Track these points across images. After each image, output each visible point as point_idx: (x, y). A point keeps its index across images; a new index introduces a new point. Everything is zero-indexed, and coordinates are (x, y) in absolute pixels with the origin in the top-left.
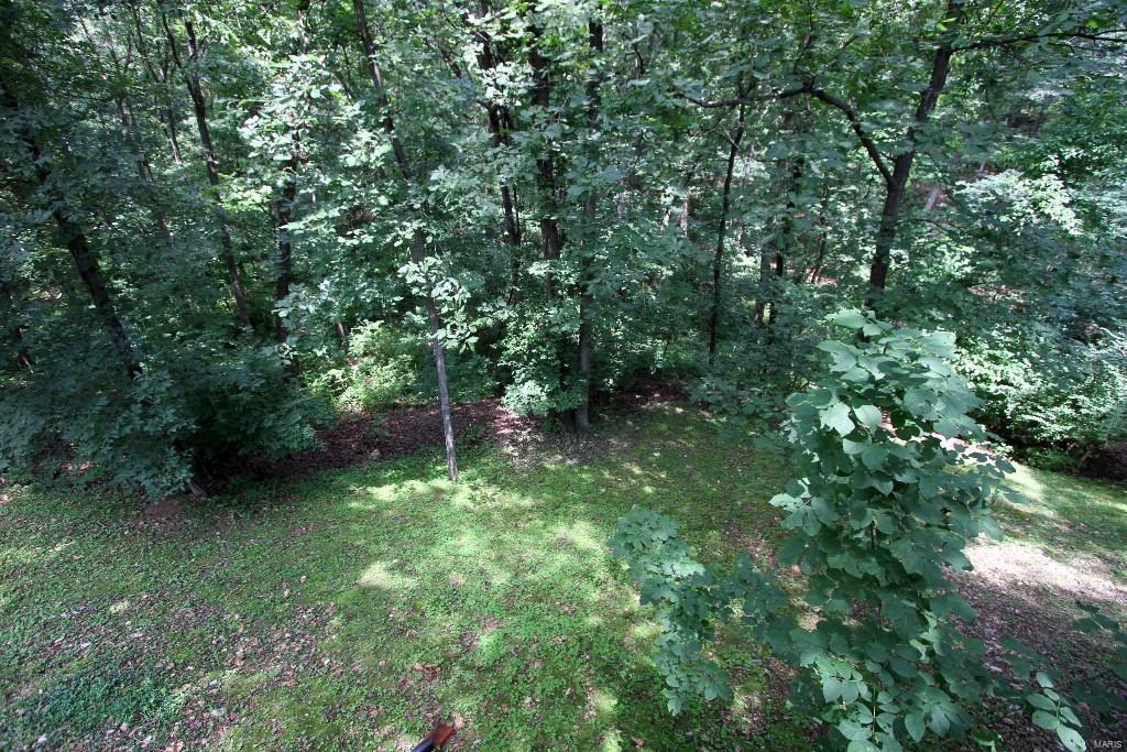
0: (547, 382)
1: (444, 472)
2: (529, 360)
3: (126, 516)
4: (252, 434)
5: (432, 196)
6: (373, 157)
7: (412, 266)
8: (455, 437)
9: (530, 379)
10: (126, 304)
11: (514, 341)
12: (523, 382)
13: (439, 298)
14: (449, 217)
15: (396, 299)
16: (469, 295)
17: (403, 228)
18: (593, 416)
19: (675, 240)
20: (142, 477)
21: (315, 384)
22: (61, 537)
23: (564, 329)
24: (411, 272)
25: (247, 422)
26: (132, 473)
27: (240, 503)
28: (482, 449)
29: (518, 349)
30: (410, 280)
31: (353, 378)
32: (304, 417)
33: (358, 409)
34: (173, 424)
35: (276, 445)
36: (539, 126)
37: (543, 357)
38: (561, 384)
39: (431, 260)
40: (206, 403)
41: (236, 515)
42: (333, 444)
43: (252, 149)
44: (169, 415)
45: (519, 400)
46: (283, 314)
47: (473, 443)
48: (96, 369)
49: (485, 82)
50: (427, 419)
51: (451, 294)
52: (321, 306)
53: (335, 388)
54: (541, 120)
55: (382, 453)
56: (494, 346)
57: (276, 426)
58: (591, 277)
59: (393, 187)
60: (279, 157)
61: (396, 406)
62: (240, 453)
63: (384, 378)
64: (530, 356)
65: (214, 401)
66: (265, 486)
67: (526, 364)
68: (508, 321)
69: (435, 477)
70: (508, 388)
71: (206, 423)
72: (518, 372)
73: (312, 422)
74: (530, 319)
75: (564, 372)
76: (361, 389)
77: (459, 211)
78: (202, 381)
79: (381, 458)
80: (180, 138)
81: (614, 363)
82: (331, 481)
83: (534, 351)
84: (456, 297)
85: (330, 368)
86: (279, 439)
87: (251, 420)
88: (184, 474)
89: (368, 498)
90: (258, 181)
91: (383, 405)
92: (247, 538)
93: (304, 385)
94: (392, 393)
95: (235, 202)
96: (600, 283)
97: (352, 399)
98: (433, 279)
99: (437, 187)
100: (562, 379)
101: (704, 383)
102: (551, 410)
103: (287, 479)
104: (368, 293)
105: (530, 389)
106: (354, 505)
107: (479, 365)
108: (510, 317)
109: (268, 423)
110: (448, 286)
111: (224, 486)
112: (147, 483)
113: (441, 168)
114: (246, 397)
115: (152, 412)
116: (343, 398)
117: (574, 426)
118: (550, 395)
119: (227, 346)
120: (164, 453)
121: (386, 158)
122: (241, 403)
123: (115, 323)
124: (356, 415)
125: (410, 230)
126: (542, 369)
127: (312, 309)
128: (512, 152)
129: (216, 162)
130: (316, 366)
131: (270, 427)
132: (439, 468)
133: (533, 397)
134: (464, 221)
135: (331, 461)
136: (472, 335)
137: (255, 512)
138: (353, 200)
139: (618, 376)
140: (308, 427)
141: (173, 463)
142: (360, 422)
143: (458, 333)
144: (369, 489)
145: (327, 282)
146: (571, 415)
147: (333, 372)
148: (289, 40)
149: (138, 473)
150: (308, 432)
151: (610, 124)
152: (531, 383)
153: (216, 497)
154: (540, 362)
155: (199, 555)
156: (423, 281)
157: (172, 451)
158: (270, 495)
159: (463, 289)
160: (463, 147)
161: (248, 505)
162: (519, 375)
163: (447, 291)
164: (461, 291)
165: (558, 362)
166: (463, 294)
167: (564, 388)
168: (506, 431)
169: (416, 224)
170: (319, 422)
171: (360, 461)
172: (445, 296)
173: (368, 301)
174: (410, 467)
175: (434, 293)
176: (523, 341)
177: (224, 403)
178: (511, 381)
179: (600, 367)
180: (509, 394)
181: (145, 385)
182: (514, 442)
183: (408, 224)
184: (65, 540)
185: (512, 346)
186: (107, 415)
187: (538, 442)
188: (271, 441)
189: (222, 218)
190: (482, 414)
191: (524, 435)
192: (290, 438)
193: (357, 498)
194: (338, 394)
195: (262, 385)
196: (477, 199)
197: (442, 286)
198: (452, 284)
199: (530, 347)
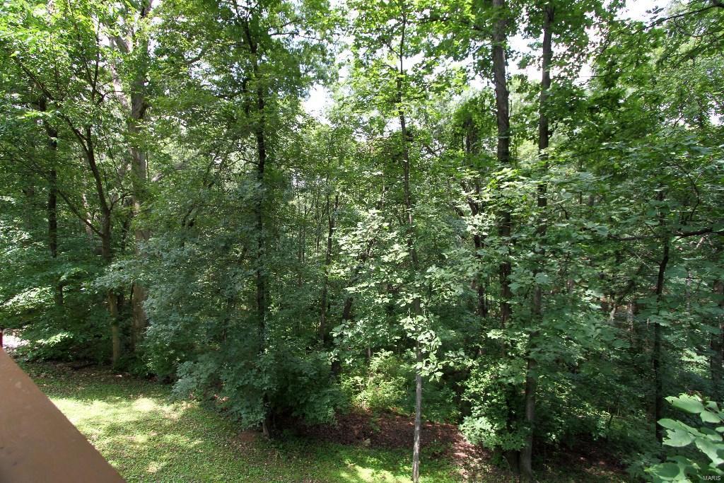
0: (496, 421)
1: (409, 473)
2: (485, 400)
3: (229, 435)
4: (302, 404)
5: (428, 281)
6: (399, 257)
7: (409, 319)
8: (421, 446)
9: (483, 415)
10: (270, 317)
11: (474, 383)
12: (478, 417)
13: (421, 342)
14: (434, 293)
15: (397, 338)
16: (440, 344)
17: (408, 297)
18: (537, 464)
19: (593, 328)
20: (242, 412)
21: (345, 383)
22: (199, 436)
23: (510, 381)
24: (407, 323)
25: (302, 396)
26: (240, 408)
27: (283, 448)
28: (441, 463)
29: (477, 390)
30: (406, 327)
31: (367, 385)
32: (331, 402)
33: (365, 406)
34: (266, 385)
35: (312, 415)
36: (494, 247)
37: (495, 400)
38: (508, 426)
39: (420, 318)
40: (286, 379)
41: (278, 456)
42: (345, 426)
43: (342, 250)
44: (266, 379)
45: (473, 430)
46: (335, 335)
47: (435, 456)
48: (246, 346)
49: (467, 223)
50: (407, 427)
51: (430, 341)
52: (355, 335)
53: (357, 389)
54: (496, 244)
55: (372, 443)
56: (459, 384)
57: (315, 403)
58: (534, 346)
59: (407, 274)
60: (353, 255)
61: (389, 412)
62: (293, 415)
63: (387, 390)
64: (486, 398)
65: (290, 377)
66: (300, 442)
67: (482, 403)
68: (472, 367)
69: (402, 474)
70: (466, 418)
71: (283, 390)
72: (476, 408)
73: (334, 406)
74: (487, 369)
75: (511, 418)
76: (370, 394)
77: (441, 291)
78: (288, 364)
79: (371, 447)
80: (321, 243)
81: (557, 421)
82: (337, 452)
83: (489, 394)
84: (433, 343)
85: (356, 375)
86: (315, 412)
87: (304, 395)
88: (261, 417)
89: (353, 473)
90: (345, 265)
91: (381, 409)
92: (279, 474)
93: (339, 382)
94: (388, 402)
95: (332, 274)
96: (540, 352)
97: (364, 400)
98: (420, 329)
99: (429, 276)
100: (509, 423)
101: (641, 459)
102: (498, 447)
103: (312, 441)
104: (382, 331)
105: (482, 423)
106: (344, 475)
107: (447, 395)
108: (473, 365)
109: (311, 400)
110: (428, 335)
111: (279, 434)
112: (243, 416)
113: (434, 266)
114: (306, 380)
115: (260, 375)
116: (359, 397)
117: (518, 467)
118: (499, 433)
119: (308, 349)
120: (257, 400)
121: (405, 259)
122: (302, 383)
123: (262, 325)
124: (363, 411)
125: (411, 298)
126: (494, 410)
127: (350, 334)
128: (477, 260)
129: (332, 254)
130: (349, 372)
131: (312, 402)
132: (406, 468)
133: (484, 431)
134: (443, 296)
135: (340, 438)
136: (439, 370)
137: (289, 458)
138: (383, 279)
139: (561, 434)
140: (332, 409)
141: (258, 408)
142: (365, 416)
143: (430, 367)
144: (357, 467)
145: (362, 321)
146: (516, 456)
147: (357, 378)
148: (377, 202)
149: (242, 408)
150: (331, 412)
151: (540, 248)
152: (483, 419)
153: (273, 439)
154: (493, 404)
155: (252, 475)
156: (414, 329)
157: (261, 401)
158: (300, 449)
159: (438, 339)
160: (448, 255)
161: (287, 451)
162: (476, 410)
163: (427, 338)
164: (436, 340)
165: (505, 407)
166: (437, 342)
167: (511, 430)
168: (462, 455)
169: (415, 296)
170: (338, 407)
171: (357, 444)
172: (425, 341)
173: (381, 336)
174: (387, 460)
175: (419, 338)
176: (480, 386)
177: (294, 382)
178: (470, 414)
179: (544, 422)
180: (466, 423)
181: (261, 360)
182: (466, 466)
183: (411, 295)
184: (200, 439)
185: (472, 386)
186: (240, 372)
187: (485, 472)
188: (310, 411)
189: (326, 281)
190: (446, 434)
191: (475, 462)
192: (320, 413)
193: (348, 471)
194: (357, 393)
195: (315, 375)
196: (452, 285)
197: (424, 334)
198: (431, 334)
199: (486, 391)
